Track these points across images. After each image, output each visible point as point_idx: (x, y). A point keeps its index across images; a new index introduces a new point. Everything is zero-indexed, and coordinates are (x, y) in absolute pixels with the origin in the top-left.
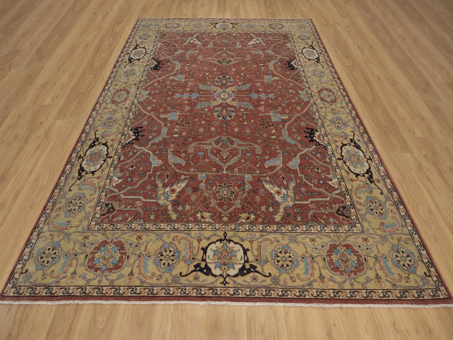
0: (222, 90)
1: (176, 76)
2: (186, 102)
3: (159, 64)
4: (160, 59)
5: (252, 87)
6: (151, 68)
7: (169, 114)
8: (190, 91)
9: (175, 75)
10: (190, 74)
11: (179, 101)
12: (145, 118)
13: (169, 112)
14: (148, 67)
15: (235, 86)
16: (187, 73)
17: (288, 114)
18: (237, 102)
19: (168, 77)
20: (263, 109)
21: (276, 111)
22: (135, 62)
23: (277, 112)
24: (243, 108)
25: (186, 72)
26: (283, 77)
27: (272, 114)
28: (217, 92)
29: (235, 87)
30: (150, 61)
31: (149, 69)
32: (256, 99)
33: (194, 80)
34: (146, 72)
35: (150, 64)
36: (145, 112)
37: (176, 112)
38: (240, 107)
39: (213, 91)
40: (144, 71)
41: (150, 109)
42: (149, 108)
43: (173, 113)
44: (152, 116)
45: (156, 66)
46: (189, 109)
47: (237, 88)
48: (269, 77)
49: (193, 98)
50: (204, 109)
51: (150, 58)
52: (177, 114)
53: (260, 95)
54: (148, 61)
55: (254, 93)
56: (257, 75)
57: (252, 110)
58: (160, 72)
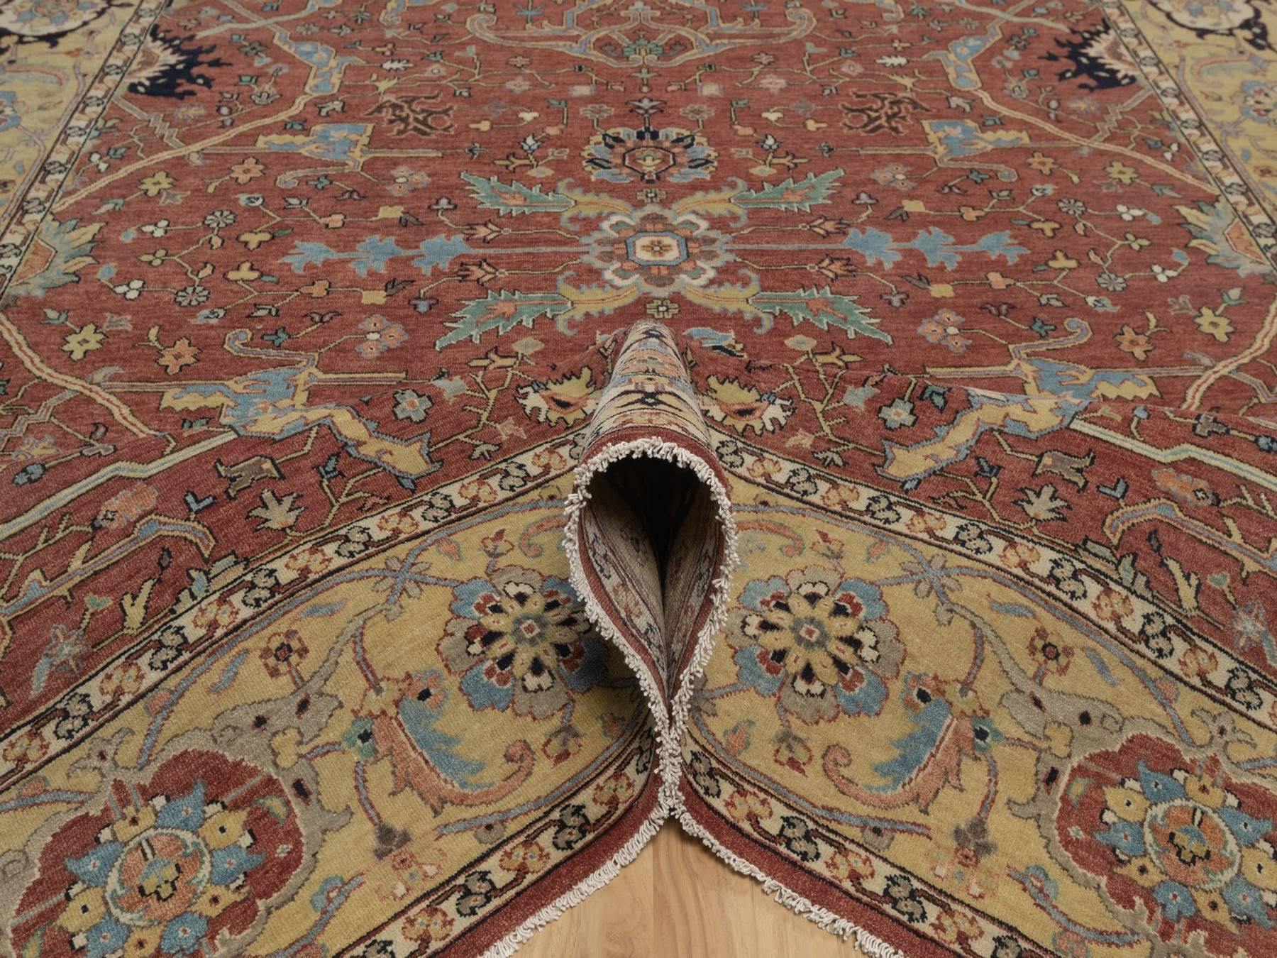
0: (640, 214)
1: (306, 131)
2: (377, 297)
3: (190, 63)
4: (201, 35)
5: (849, 193)
6: (133, 88)
7: (236, 385)
8: (403, 223)
9: (302, 125)
10: (404, 120)
11: (318, 290)
12: (33, 419)
13: (239, 367)
14: (110, 81)
15: (733, 186)
16: (387, 114)
17: (1142, 364)
18: (754, 287)
19: (252, 137)
20: (952, 330)
21: (1052, 343)
22: (23, 51)
23: (1061, 354)
24: (807, 328)
25: (379, 109)
26: (1050, 128)
27: (1027, 369)
28: (605, 225)
29: (727, 193)
30: (129, 50)
31: (123, 89)
32: (888, 266)
33: (433, 154)
34: (93, 110)
35: (128, 62)
36: (46, 372)
37: (291, 364)
38: (783, 326)
39: (573, 220)
40: (83, 103)
41: (93, 345)
42: (82, 342)
43: (271, 374)
44: (101, 397)
45: (171, 73)
46: (394, 344)
47: (742, 200)
48: (957, 132)
49: (427, 270)
50: (509, 339)
51: (134, 29)
52: (302, 378)
53: (916, 244)
54: (120, 43)
55: (871, 230)
56: (871, 120)
57: (874, 345)
58: (190, 111)
